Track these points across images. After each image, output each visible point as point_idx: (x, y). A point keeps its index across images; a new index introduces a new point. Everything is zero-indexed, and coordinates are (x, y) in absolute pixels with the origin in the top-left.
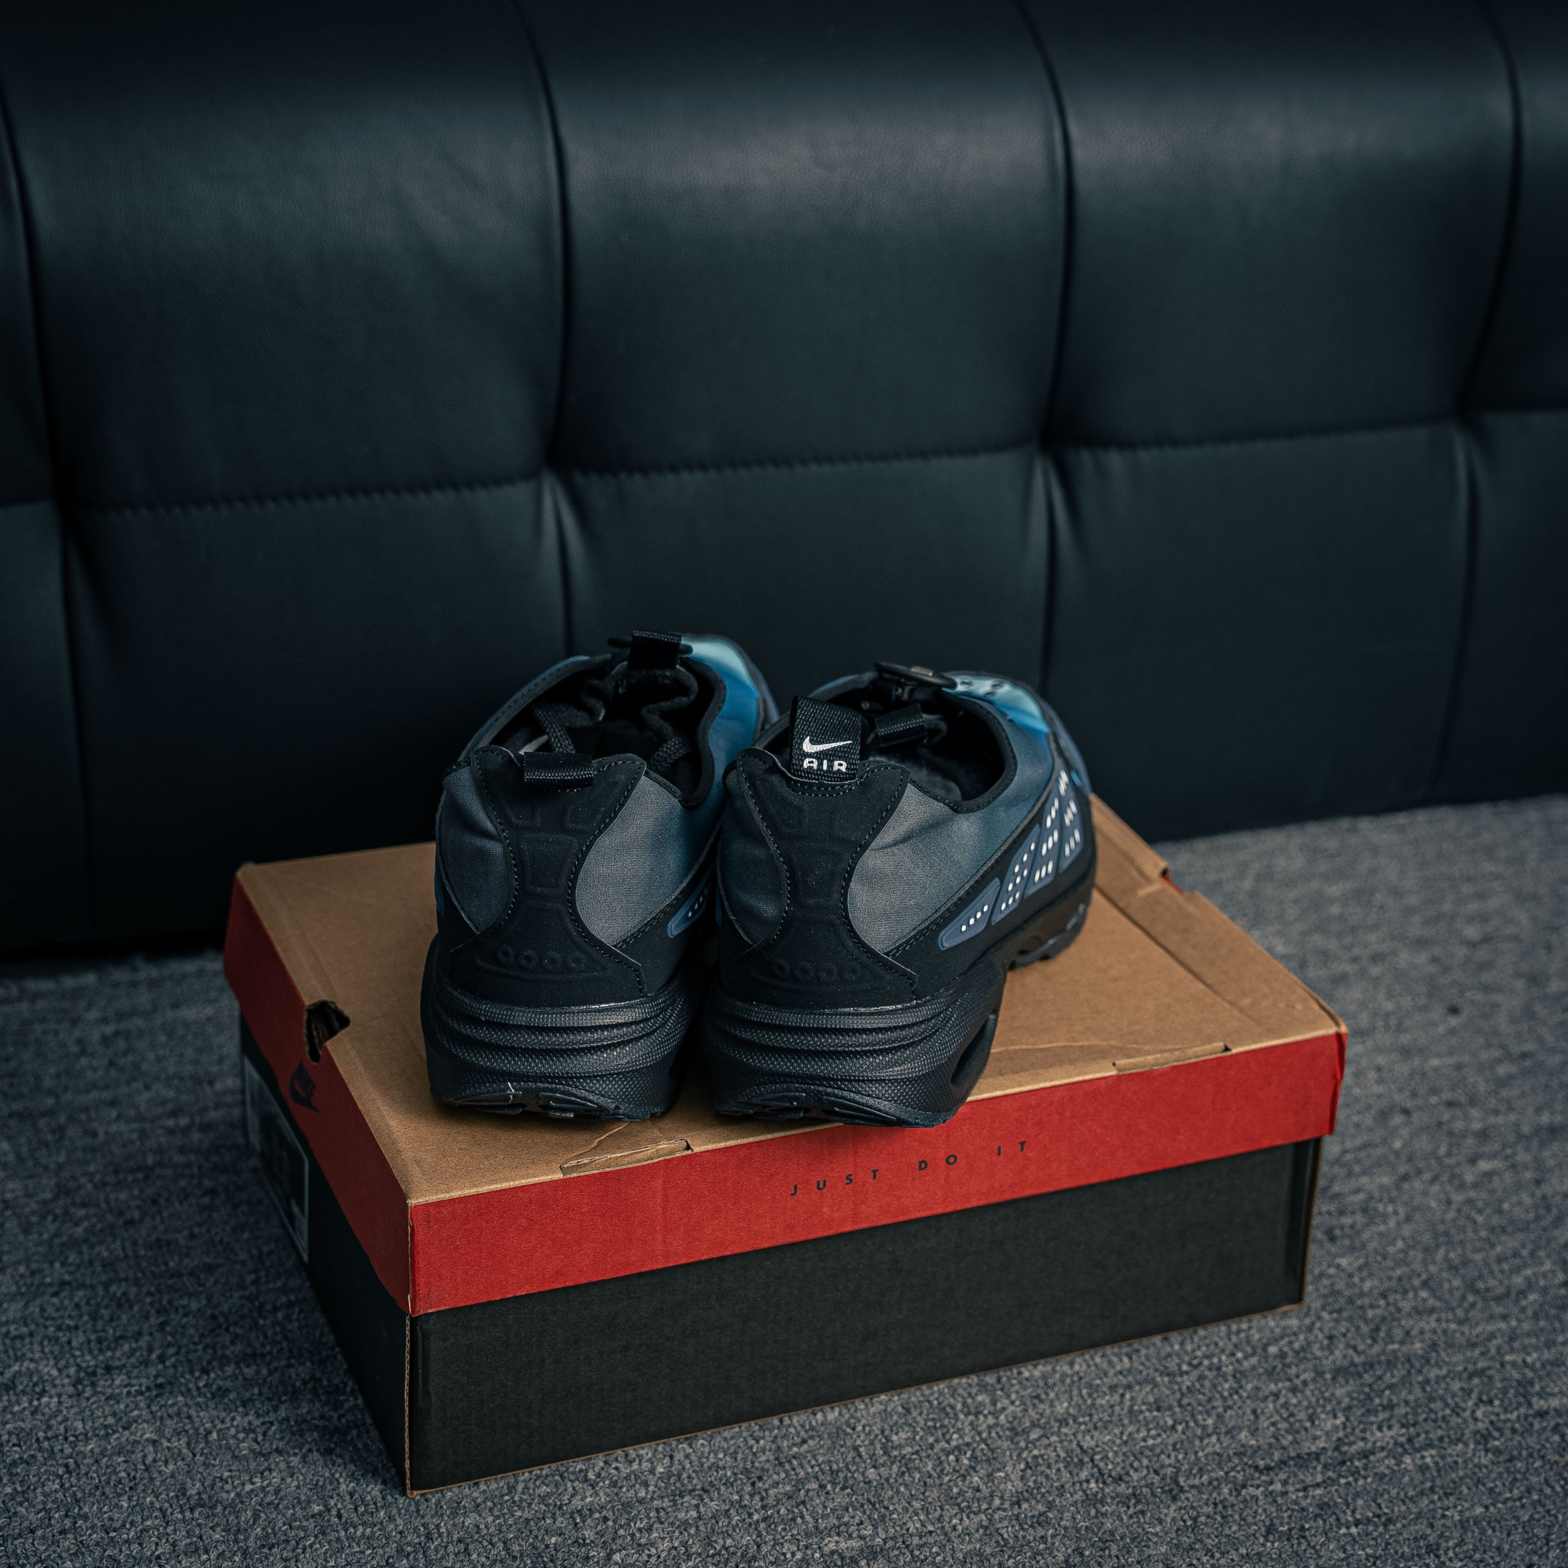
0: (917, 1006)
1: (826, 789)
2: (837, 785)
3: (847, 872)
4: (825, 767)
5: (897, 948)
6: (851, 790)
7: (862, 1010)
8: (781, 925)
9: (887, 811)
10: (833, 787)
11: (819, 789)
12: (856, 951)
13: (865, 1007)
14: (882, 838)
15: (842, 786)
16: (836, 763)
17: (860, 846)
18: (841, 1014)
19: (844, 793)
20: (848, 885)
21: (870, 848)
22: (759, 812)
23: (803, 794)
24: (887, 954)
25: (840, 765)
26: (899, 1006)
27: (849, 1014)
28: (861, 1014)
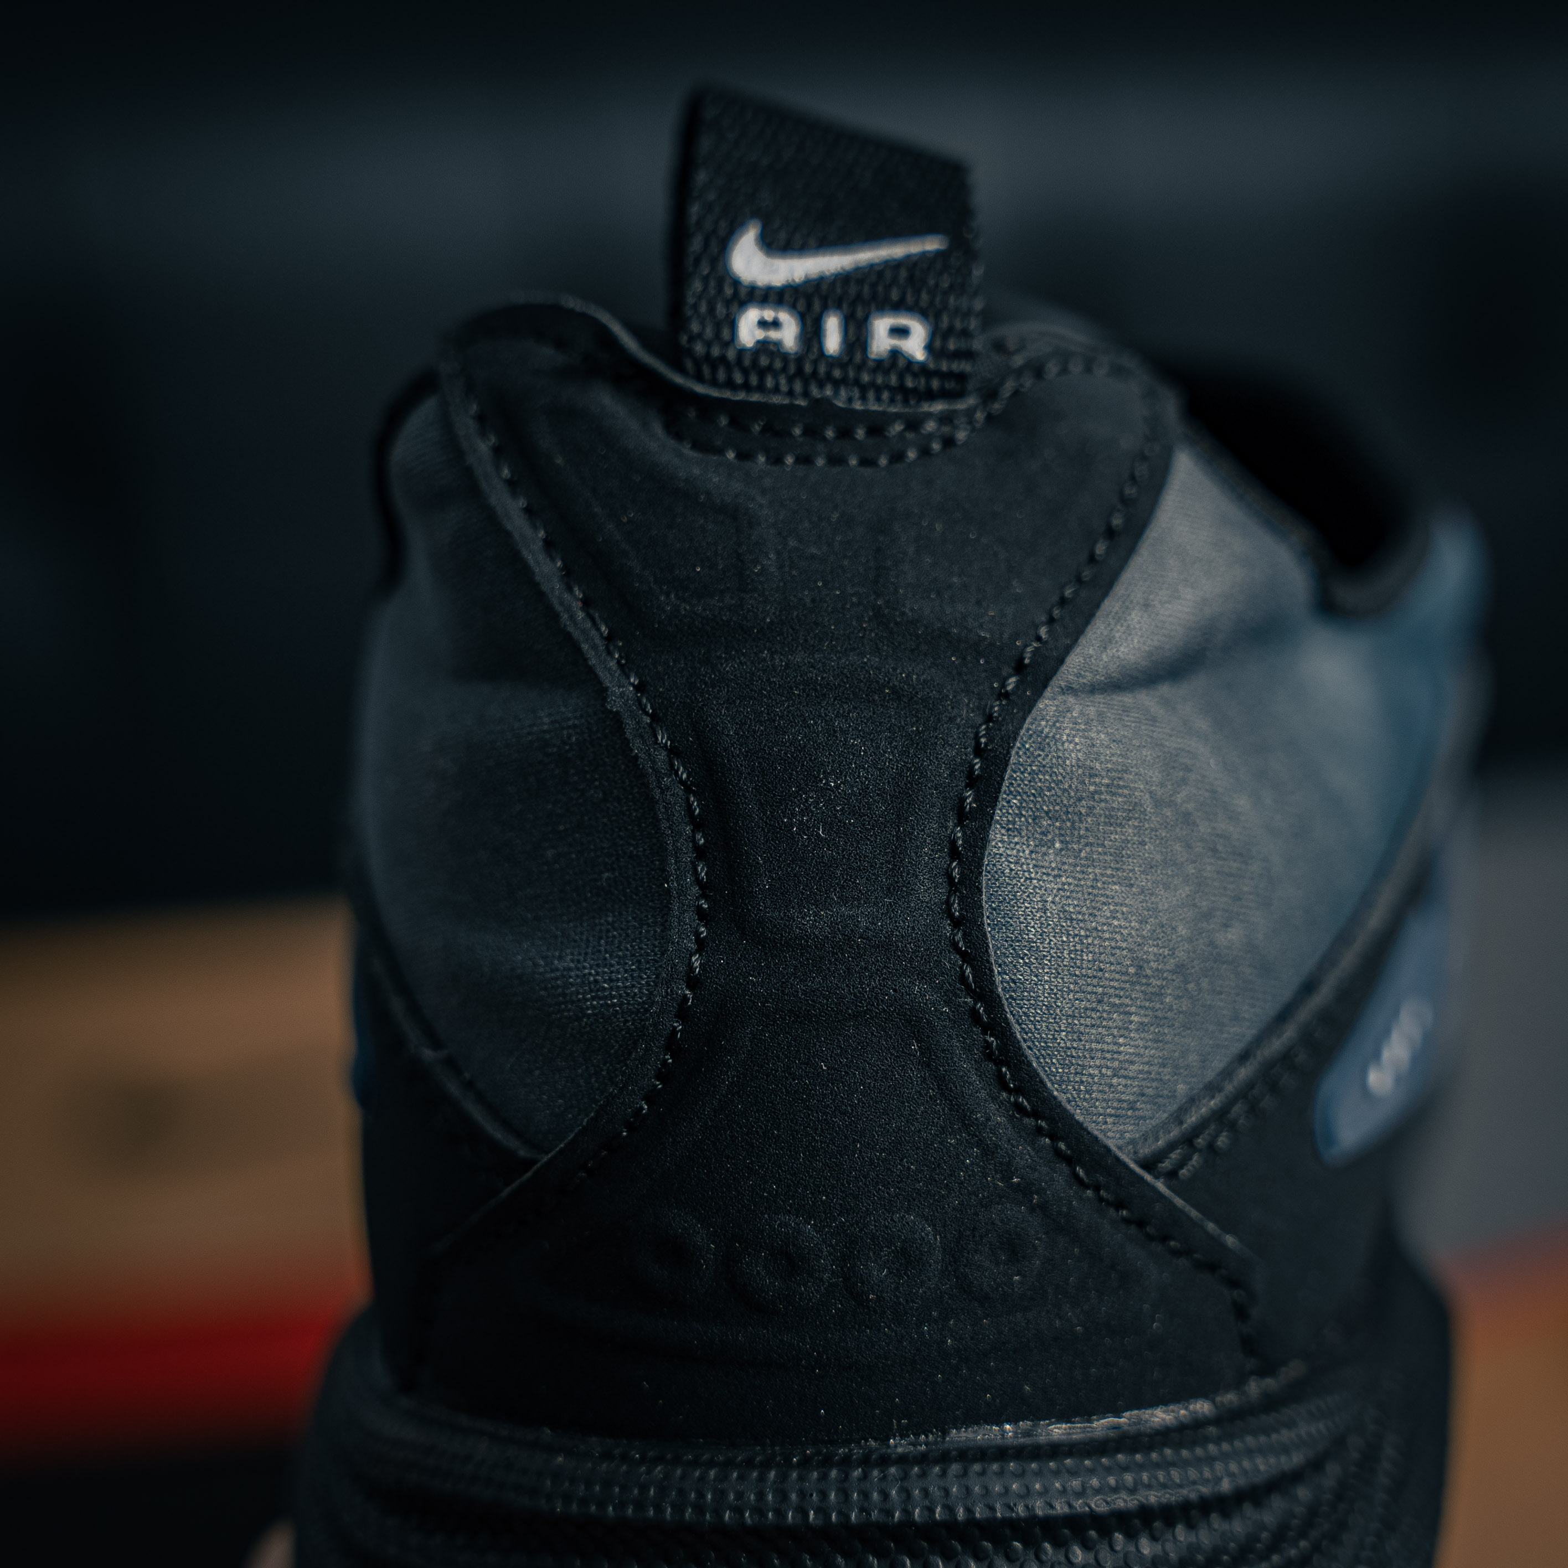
0: (1270, 1403)
1: (845, 433)
2: (891, 418)
3: (972, 781)
4: (833, 341)
5: (1188, 1140)
6: (949, 442)
7: (1058, 1431)
8: (671, 1044)
9: (1110, 533)
10: (877, 427)
11: (812, 432)
12: (1024, 1153)
13: (1064, 1417)
14: (1107, 643)
15: (914, 424)
16: (881, 326)
17: (1019, 668)
18: (967, 1455)
19: (925, 452)
20: (978, 842)
21: (1059, 680)
22: (549, 545)
23: (743, 456)
24: (1149, 1164)
25: (900, 332)
26: (1202, 1407)
27: (1002, 1453)
28: (1056, 1450)
